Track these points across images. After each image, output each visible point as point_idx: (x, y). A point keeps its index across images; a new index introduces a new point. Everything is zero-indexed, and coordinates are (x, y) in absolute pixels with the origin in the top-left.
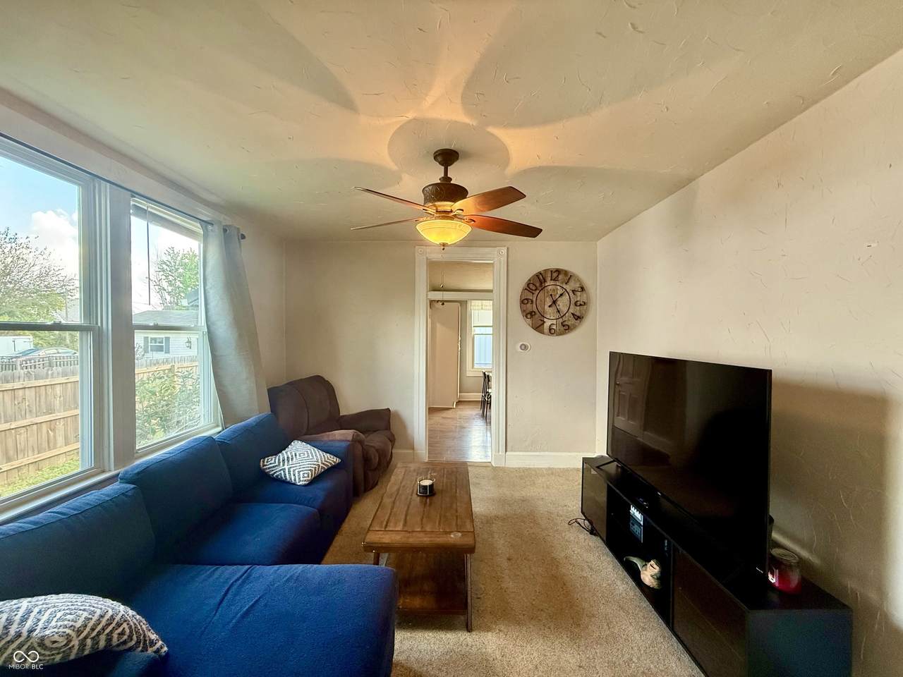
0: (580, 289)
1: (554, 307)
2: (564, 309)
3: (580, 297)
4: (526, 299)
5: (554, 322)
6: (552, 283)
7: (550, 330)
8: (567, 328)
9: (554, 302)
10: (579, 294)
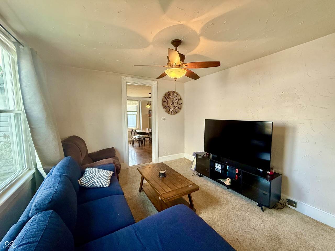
0: (180, 99)
1: (173, 105)
2: (176, 106)
3: (180, 102)
4: (164, 101)
5: (173, 110)
6: (172, 96)
7: (172, 112)
8: (177, 112)
9: (173, 103)
10: (180, 100)
